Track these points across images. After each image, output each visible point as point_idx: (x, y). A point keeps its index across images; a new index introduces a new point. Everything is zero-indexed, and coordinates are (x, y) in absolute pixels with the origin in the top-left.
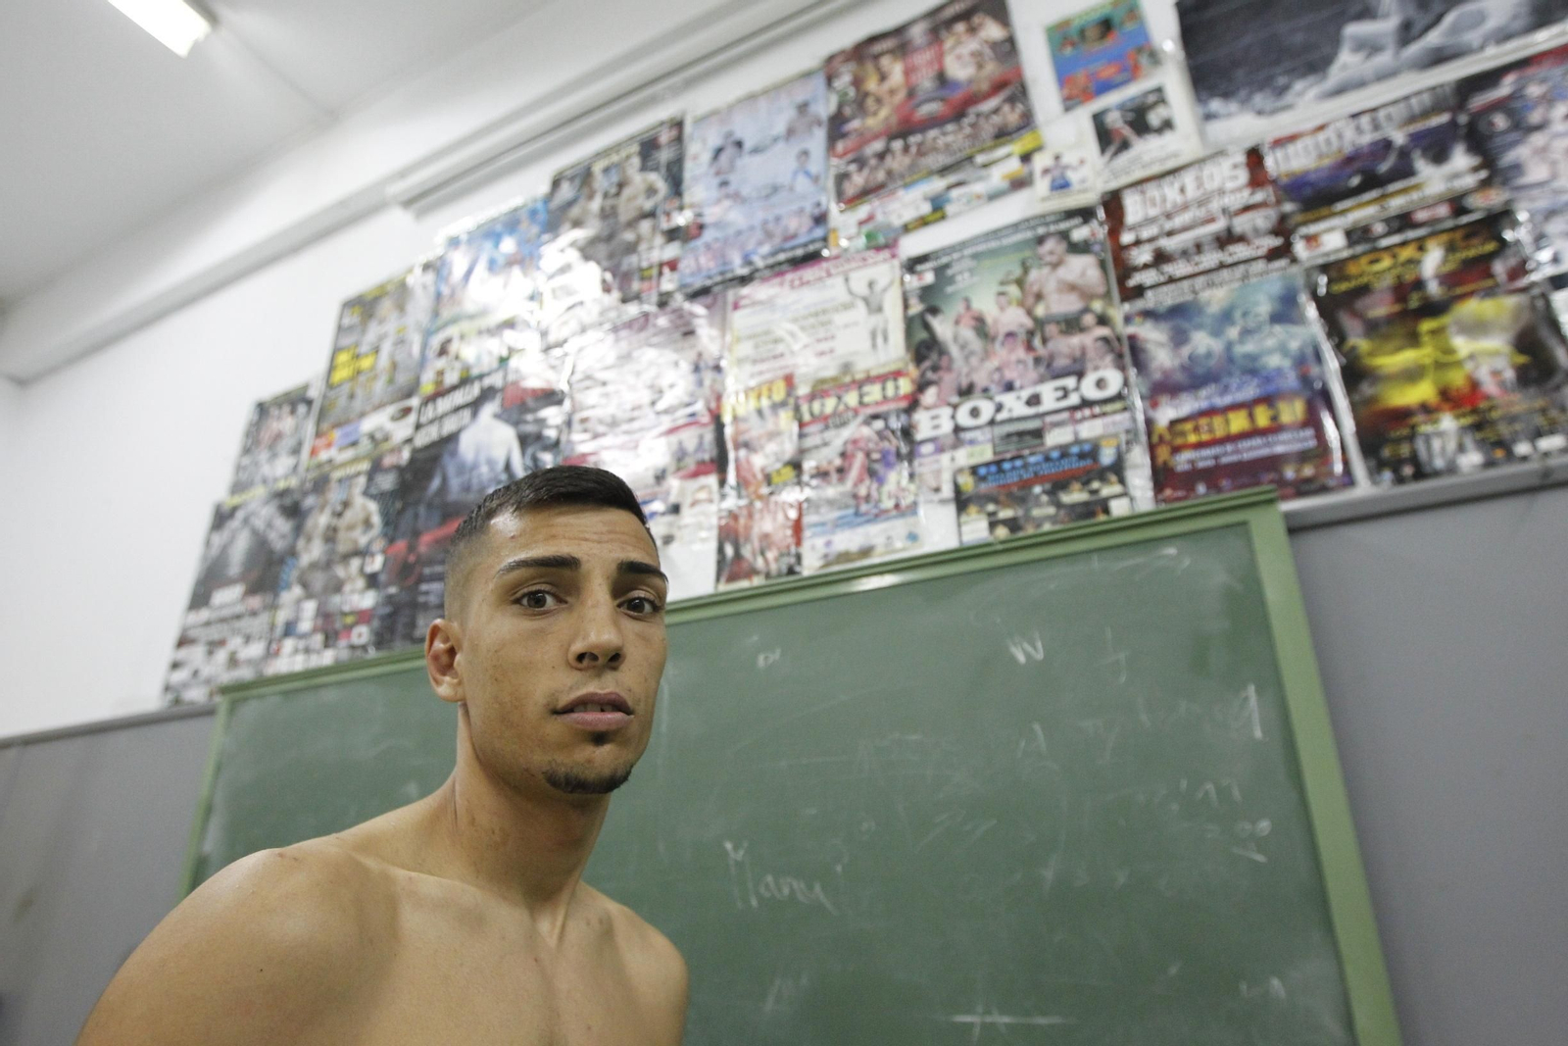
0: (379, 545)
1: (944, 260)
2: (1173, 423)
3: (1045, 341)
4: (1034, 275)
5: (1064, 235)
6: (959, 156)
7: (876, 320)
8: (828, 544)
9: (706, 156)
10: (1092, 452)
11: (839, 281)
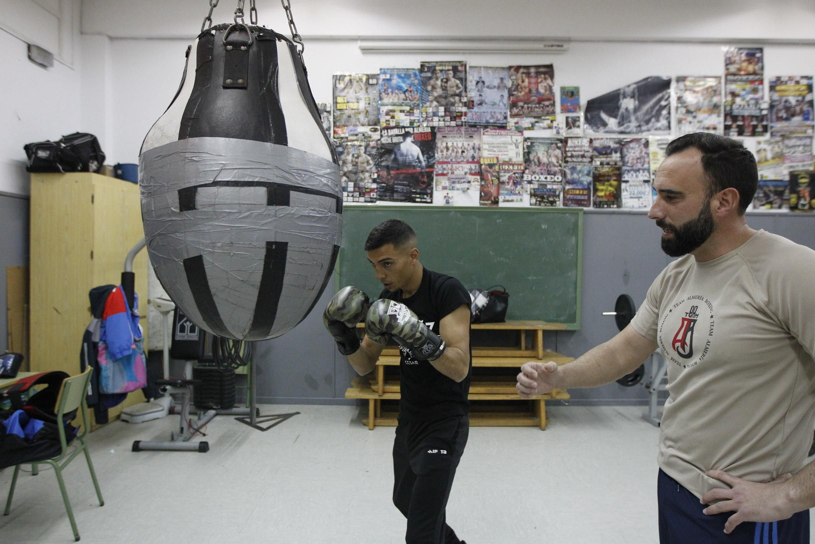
0: (374, 170)
1: (533, 141)
2: (568, 189)
3: (550, 167)
4: (550, 151)
5: (556, 144)
6: (539, 115)
7: (517, 150)
8: (505, 197)
9: (474, 83)
10: (555, 191)
11: (510, 137)
